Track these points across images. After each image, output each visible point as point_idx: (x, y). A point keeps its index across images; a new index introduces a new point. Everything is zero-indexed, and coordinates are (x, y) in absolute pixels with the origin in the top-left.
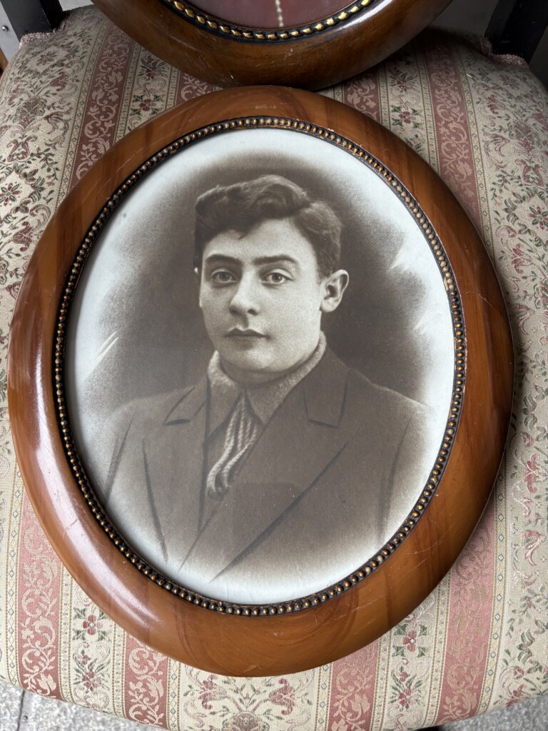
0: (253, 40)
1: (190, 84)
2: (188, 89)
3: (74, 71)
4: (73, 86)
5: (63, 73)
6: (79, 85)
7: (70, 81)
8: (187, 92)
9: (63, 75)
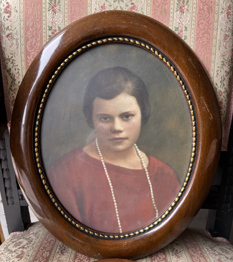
0: (109, 239)
1: (80, 257)
2: (78, 260)
3: (28, 251)
4: (26, 258)
5: (23, 252)
6: (28, 258)
7: (25, 256)
8: (78, 261)
9: (23, 253)
